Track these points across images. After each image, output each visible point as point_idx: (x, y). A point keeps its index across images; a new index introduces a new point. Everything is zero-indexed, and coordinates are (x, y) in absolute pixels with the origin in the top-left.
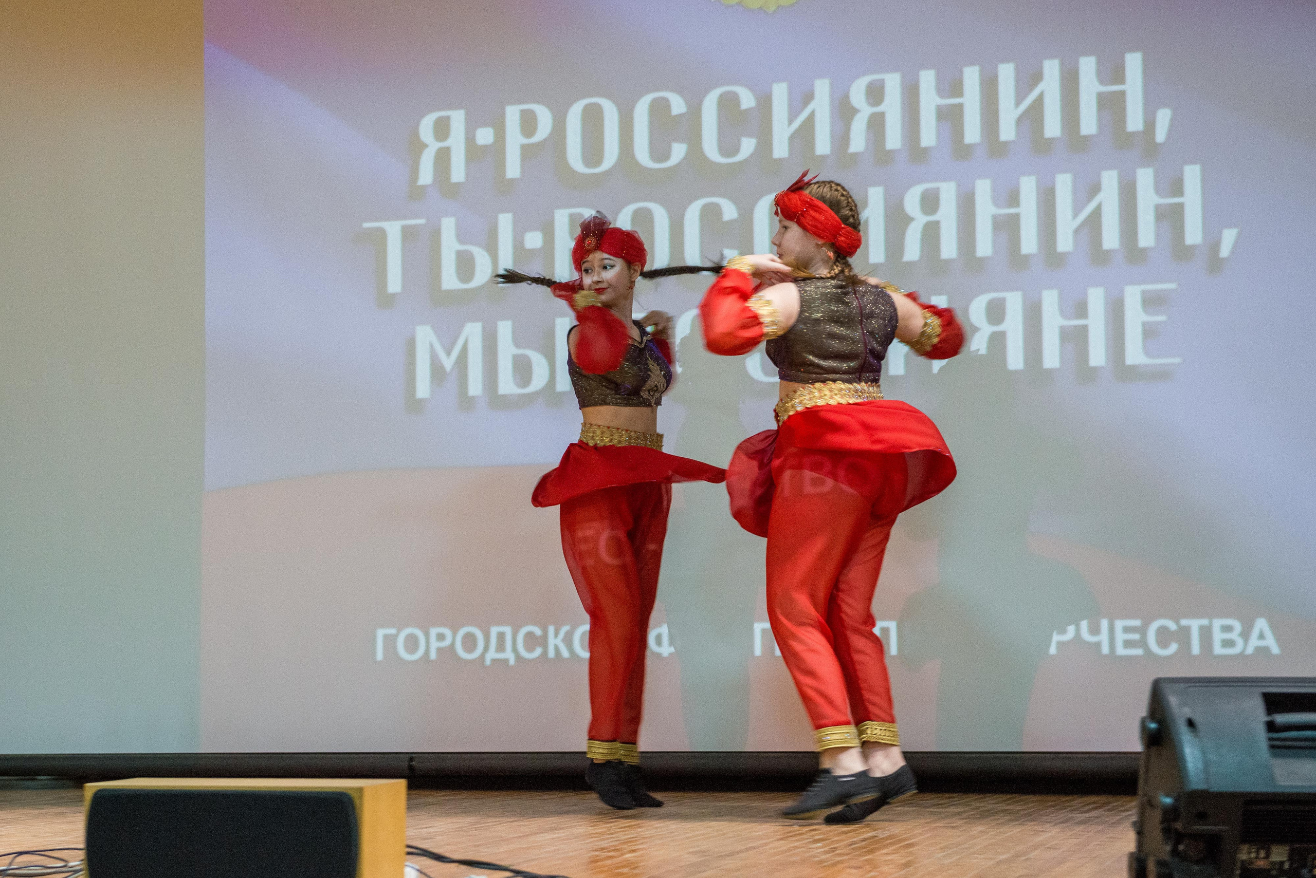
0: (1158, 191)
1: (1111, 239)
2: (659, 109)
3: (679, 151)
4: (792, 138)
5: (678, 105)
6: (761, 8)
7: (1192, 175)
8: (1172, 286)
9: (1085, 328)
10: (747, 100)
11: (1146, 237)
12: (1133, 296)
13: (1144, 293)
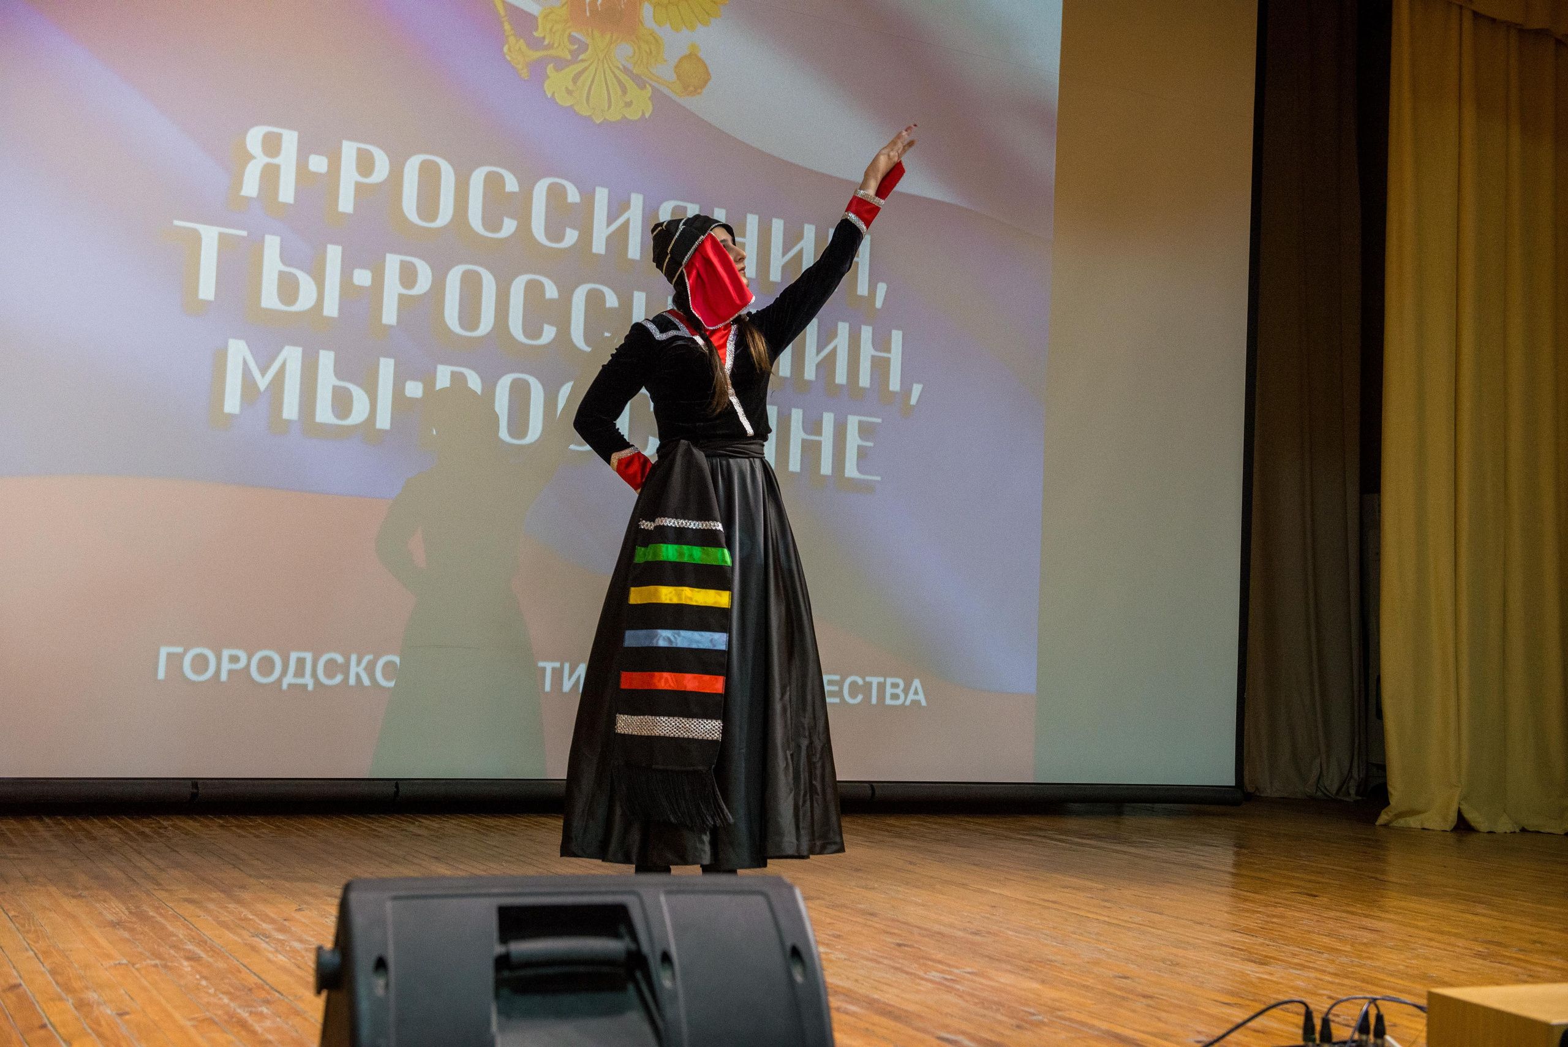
0: (875, 345)
1: (841, 377)
2: (493, 183)
3: (509, 226)
4: (609, 239)
5: (511, 184)
6: (589, 118)
7: (897, 336)
8: (879, 420)
9: (819, 444)
10: (573, 195)
11: (865, 380)
12: (853, 422)
13: (860, 422)
